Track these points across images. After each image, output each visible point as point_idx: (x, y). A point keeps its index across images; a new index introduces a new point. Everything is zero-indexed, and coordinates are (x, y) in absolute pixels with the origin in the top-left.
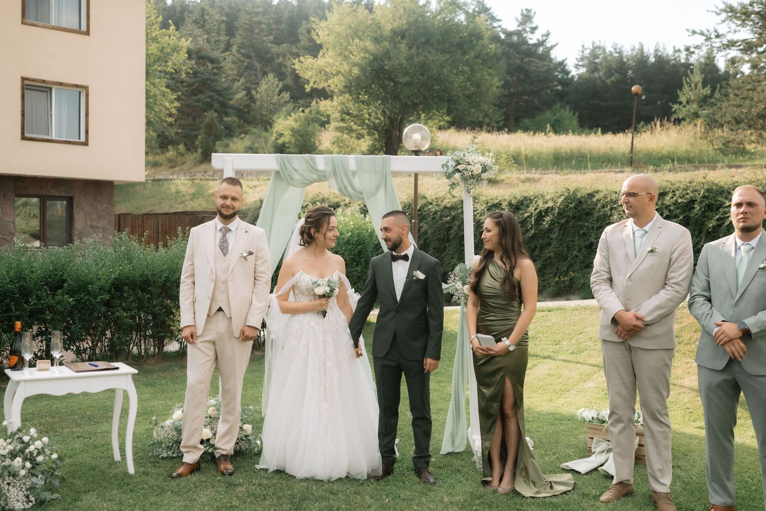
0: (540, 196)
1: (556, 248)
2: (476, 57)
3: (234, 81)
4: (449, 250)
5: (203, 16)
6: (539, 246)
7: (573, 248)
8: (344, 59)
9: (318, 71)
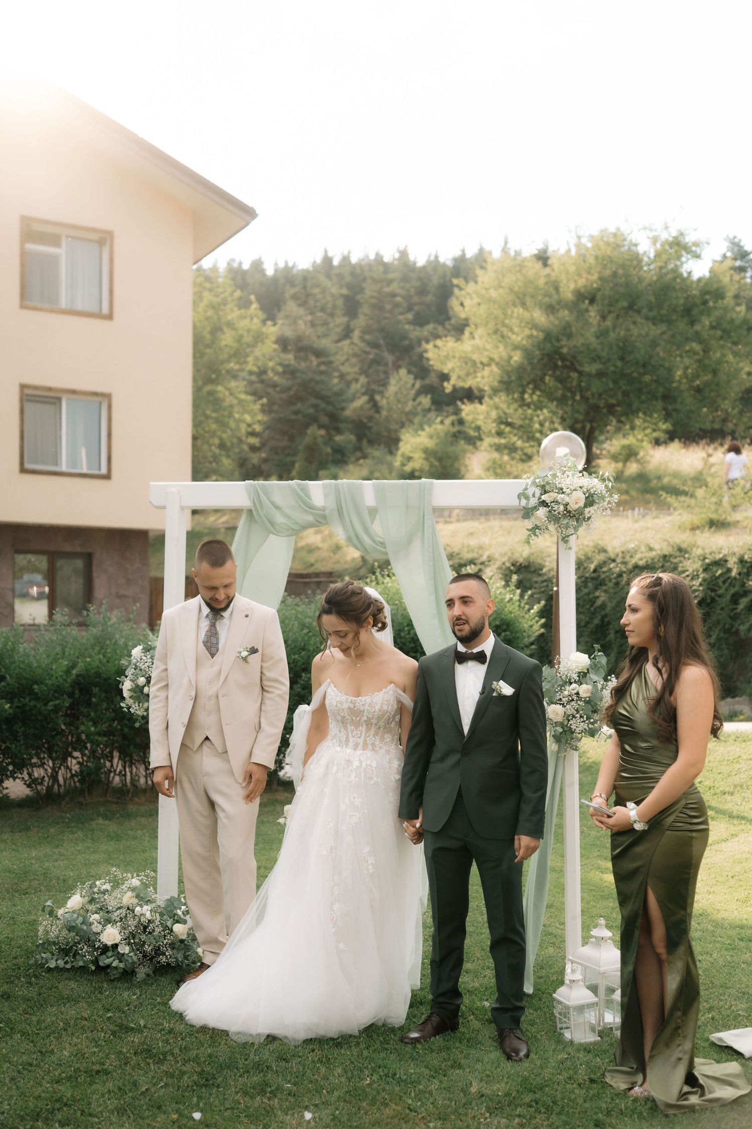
3: (350, 382)
5: (305, 287)
8: (500, 339)
9: (463, 360)
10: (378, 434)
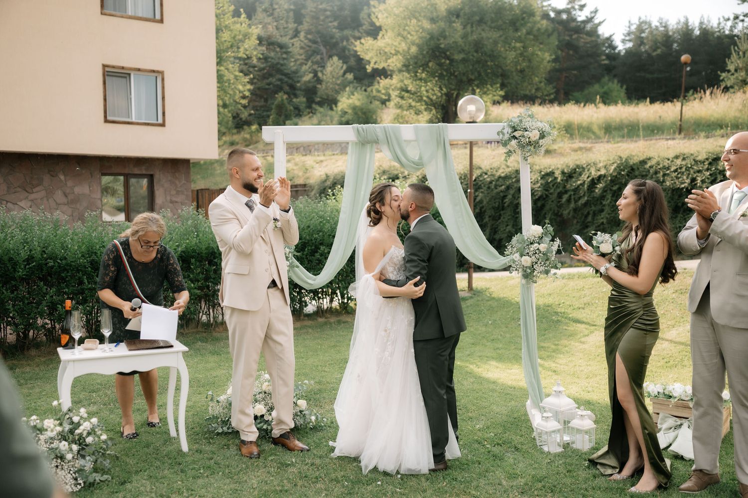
0: (592, 164)
1: (609, 214)
2: (528, 33)
3: (301, 64)
4: (504, 218)
6: (591, 212)
8: (402, 39)
9: (378, 52)
10: (321, 98)
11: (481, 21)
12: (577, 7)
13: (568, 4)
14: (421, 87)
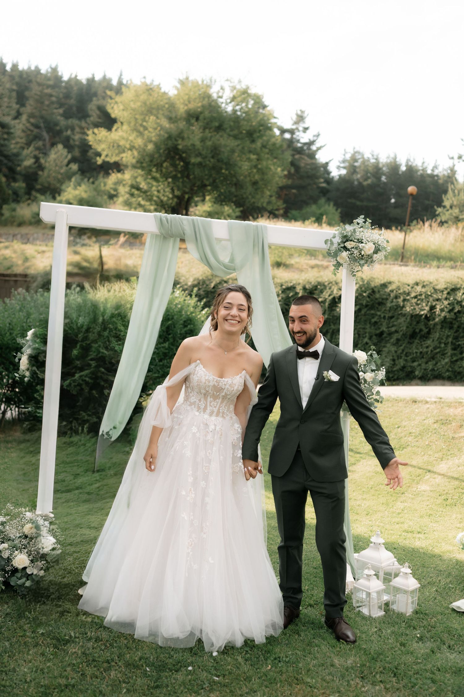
0: (334, 283)
2: (264, 146)
3: (23, 148)
6: (331, 331)
7: (364, 336)
8: (139, 134)
9: (112, 144)
10: (42, 185)
11: (219, 128)
12: (301, 129)
13: (293, 125)
14: (153, 186)
